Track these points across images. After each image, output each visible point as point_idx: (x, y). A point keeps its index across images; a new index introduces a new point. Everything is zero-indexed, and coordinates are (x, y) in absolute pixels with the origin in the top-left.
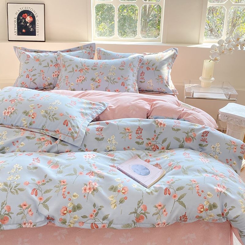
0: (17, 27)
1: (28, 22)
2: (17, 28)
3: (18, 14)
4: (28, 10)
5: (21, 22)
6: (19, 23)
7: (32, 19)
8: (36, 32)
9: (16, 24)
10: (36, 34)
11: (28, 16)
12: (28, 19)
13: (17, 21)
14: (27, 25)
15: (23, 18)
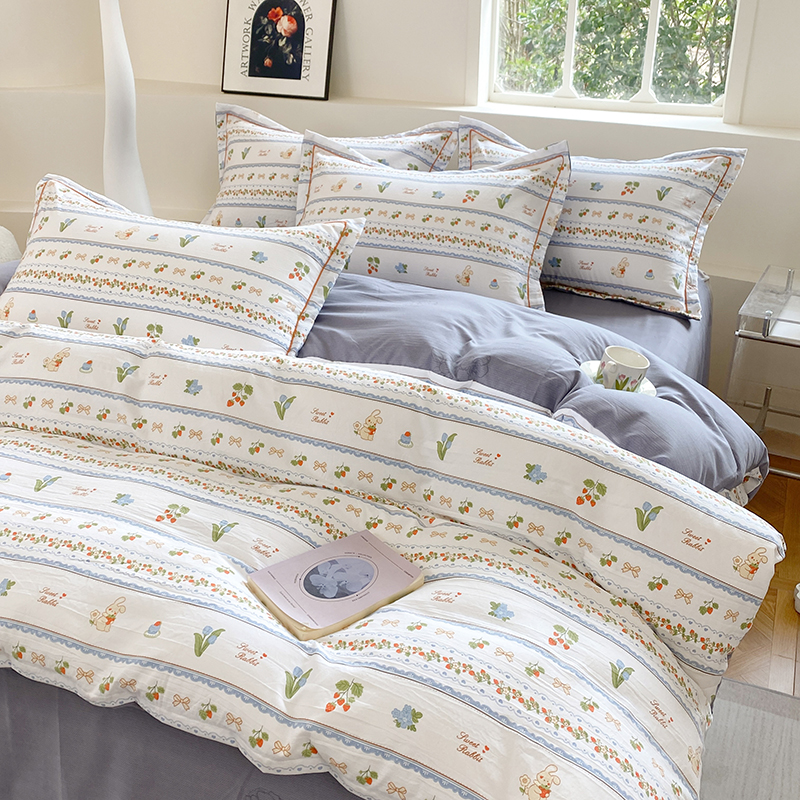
0: (249, 48)
1: (283, 34)
2: (248, 54)
5: (263, 33)
6: (255, 38)
7: (294, 26)
9: (248, 39)
10: (302, 75)
14: (277, 43)
15: (268, 24)
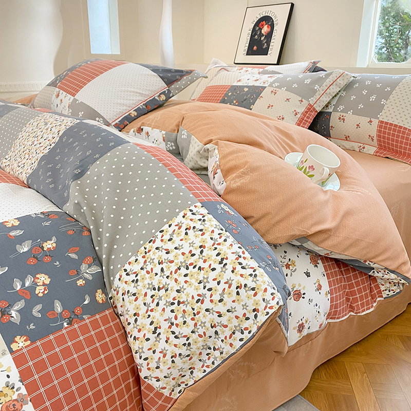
0: (248, 42)
1: (264, 34)
2: (248, 45)
3: (255, 23)
4: (268, 15)
5: (256, 34)
6: (252, 36)
7: (269, 30)
8: (270, 50)
9: (249, 38)
10: (269, 53)
11: (267, 26)
12: (265, 30)
13: (250, 34)
14: (261, 38)
15: (259, 29)
